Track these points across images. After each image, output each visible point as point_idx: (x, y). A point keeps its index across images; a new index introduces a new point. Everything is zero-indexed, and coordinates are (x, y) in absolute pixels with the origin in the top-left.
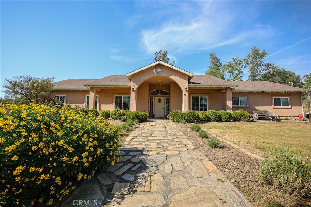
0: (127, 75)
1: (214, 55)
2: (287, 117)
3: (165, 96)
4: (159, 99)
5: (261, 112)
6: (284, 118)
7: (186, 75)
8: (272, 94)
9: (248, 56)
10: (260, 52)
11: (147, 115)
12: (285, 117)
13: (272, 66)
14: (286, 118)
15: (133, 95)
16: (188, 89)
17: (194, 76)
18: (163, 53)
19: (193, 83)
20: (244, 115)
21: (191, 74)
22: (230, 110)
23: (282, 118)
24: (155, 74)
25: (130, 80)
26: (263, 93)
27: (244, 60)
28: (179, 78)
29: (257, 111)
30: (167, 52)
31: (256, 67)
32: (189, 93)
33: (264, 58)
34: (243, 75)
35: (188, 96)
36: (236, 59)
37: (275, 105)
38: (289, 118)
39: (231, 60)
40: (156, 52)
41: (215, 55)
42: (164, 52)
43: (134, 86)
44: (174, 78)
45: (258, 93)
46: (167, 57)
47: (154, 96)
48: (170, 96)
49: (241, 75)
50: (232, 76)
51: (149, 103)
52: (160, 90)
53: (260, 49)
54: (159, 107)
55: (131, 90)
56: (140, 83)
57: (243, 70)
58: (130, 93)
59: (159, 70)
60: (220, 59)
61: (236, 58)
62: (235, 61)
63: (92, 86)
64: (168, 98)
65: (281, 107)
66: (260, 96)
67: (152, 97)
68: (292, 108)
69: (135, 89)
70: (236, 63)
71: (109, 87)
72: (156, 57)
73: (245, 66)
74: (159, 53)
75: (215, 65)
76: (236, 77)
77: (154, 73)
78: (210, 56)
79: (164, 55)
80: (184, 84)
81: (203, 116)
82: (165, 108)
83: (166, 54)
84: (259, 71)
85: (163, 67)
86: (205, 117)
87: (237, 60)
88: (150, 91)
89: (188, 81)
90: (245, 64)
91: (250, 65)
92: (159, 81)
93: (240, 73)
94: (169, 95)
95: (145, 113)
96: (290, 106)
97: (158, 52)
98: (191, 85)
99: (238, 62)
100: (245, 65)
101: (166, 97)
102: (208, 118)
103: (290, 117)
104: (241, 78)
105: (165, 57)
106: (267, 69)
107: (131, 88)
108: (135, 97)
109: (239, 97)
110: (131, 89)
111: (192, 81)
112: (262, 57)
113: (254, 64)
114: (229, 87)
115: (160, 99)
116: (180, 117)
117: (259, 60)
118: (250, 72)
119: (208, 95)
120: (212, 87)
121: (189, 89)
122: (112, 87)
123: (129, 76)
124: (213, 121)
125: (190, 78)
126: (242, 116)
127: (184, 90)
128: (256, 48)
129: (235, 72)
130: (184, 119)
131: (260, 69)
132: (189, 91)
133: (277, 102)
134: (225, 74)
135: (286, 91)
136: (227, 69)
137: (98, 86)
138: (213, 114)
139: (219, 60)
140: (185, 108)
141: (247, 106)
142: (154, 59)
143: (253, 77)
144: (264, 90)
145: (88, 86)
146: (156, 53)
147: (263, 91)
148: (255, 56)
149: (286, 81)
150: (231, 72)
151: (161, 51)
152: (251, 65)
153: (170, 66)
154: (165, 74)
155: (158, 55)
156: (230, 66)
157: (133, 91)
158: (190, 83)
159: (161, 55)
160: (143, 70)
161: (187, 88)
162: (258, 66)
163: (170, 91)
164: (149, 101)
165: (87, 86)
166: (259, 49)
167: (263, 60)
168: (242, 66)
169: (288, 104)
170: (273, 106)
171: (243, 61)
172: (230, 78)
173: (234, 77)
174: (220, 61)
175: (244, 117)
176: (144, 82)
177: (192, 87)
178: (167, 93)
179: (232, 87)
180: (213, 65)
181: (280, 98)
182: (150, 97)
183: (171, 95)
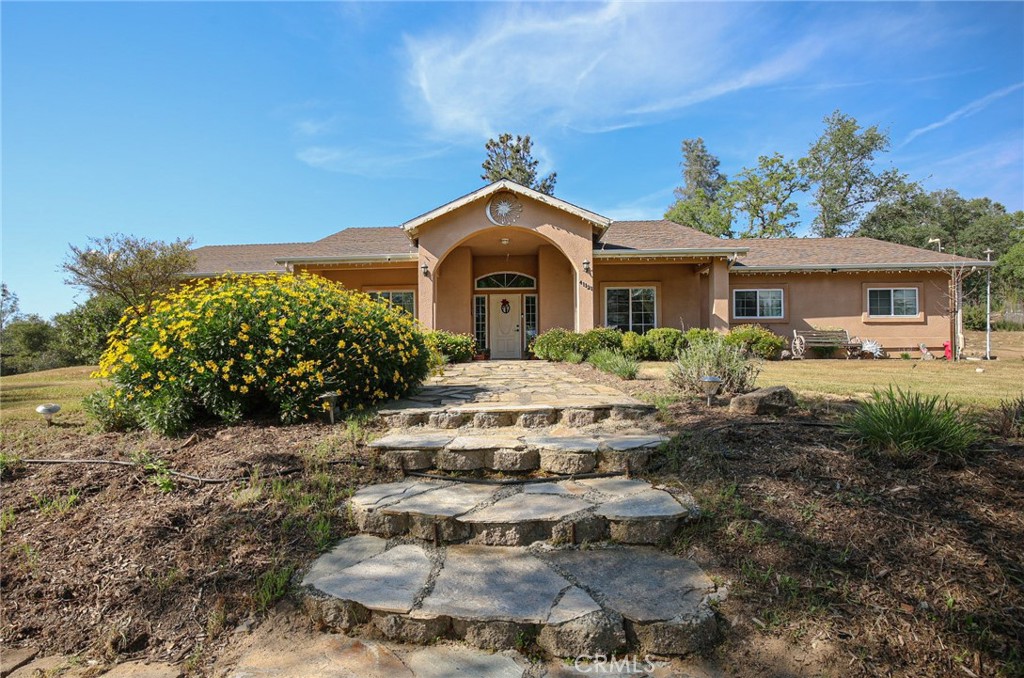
0: (408, 227)
1: (700, 146)
2: (906, 349)
3: (523, 292)
4: (505, 303)
5: (817, 332)
6: (897, 354)
7: (586, 221)
8: (862, 277)
9: (816, 150)
10: (857, 133)
11: (469, 344)
12: (901, 349)
13: (899, 182)
14: (905, 352)
15: (426, 288)
16: (591, 266)
17: (610, 224)
18: (514, 142)
19: (608, 247)
20: (758, 339)
21: (601, 219)
22: (720, 328)
23: (893, 354)
24: (492, 220)
25: (416, 242)
26: (835, 276)
27: (803, 164)
28: (565, 232)
29: (806, 329)
30: (527, 140)
31: (841, 189)
32: (594, 278)
33: (873, 153)
34: (797, 220)
35: (592, 285)
36: (773, 161)
37: (872, 313)
38: (912, 354)
39: (754, 164)
40: (491, 140)
41: (703, 147)
42: (519, 139)
43: (427, 259)
44: (547, 231)
45: (817, 276)
46: (528, 159)
47: (489, 293)
48: (537, 291)
49: (790, 219)
50: (758, 221)
51: (472, 314)
52: (505, 272)
53: (857, 124)
54: (504, 323)
55: (421, 271)
56: (446, 249)
57: (797, 198)
58: (415, 284)
59: (504, 208)
60: (718, 163)
61: (771, 156)
62: (770, 167)
63: (299, 264)
64: (534, 299)
65: (893, 317)
66: (826, 285)
67: (480, 296)
68: (925, 323)
69: (431, 270)
70: (771, 176)
71: (353, 265)
72: (489, 159)
73: (804, 187)
74: (501, 144)
75: (699, 184)
76: (770, 225)
77: (489, 220)
78: (684, 150)
79: (518, 151)
80: (579, 252)
81: (635, 344)
82: (522, 328)
83: (526, 147)
84: (852, 201)
85: (516, 197)
86: (643, 347)
87: (776, 165)
88: (474, 276)
89: (591, 242)
90: (806, 177)
91: (820, 183)
92: (505, 243)
93: (786, 211)
94: (534, 288)
95: (464, 338)
96: (919, 317)
97: (497, 140)
98: (602, 253)
99: (781, 170)
100: (803, 182)
101: (525, 296)
102: (652, 349)
103: (918, 349)
104: (791, 229)
105: (522, 159)
106: (880, 194)
107: (421, 265)
108: (432, 291)
109: (758, 290)
110: (420, 269)
111: (605, 240)
112: (864, 152)
113: (833, 177)
114: (718, 258)
115: (508, 302)
116: (566, 346)
117: (854, 162)
118: (819, 205)
119: (659, 284)
120: (664, 258)
121: (594, 266)
122: (360, 265)
123: (411, 229)
124: (664, 360)
125: (597, 233)
126: (754, 343)
127: (578, 269)
128: (845, 119)
129: (770, 208)
130: (578, 351)
131: (857, 195)
132: (594, 271)
133: (880, 303)
134: (733, 215)
135: (909, 268)
136: (738, 199)
137: (318, 263)
138: (664, 337)
139: (715, 166)
140: (584, 321)
141: (782, 317)
142: (484, 166)
143: (832, 223)
144: (839, 265)
145: (289, 262)
146: (490, 146)
147: (833, 270)
148: (839, 149)
149: (959, 237)
150: (756, 210)
151: (509, 137)
152: (824, 181)
153: (536, 195)
154: (521, 221)
155: (498, 151)
156: (751, 186)
157: (427, 274)
158: (597, 245)
159: (509, 152)
160: (456, 210)
161: (588, 263)
162: (850, 186)
163: (536, 275)
164: (472, 308)
165: (284, 262)
166: (855, 121)
167: (866, 162)
168: (794, 186)
169: (915, 309)
170: (865, 316)
171: (796, 166)
172: (752, 228)
173: (764, 227)
174: (721, 170)
175: (760, 345)
176: (458, 247)
177: (605, 259)
178: (529, 283)
179: (730, 258)
180: (695, 183)
181: (890, 291)
182: (475, 296)
183: (541, 288)
